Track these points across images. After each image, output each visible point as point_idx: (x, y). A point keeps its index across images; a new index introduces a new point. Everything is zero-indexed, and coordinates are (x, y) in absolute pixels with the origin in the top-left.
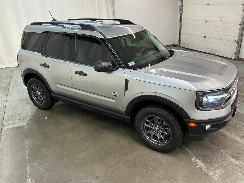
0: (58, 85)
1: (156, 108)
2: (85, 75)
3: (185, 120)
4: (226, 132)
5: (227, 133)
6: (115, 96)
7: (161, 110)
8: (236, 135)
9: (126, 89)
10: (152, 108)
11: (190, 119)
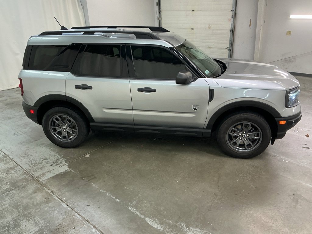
0: (106, 110)
1: (246, 114)
2: (154, 91)
3: (276, 119)
6: (195, 109)
7: (252, 114)
9: (210, 99)
10: (241, 114)
11: (281, 117)
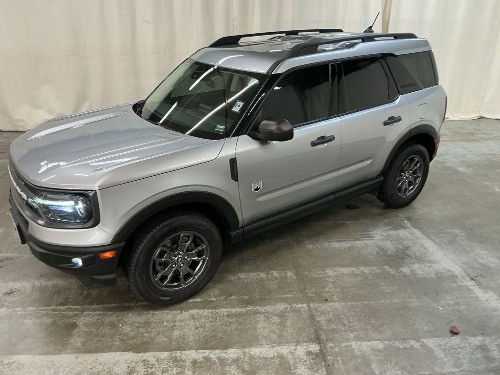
4: (43, 283)
5: (41, 284)
8: (22, 289)
